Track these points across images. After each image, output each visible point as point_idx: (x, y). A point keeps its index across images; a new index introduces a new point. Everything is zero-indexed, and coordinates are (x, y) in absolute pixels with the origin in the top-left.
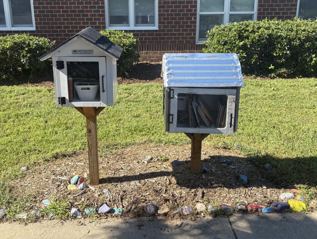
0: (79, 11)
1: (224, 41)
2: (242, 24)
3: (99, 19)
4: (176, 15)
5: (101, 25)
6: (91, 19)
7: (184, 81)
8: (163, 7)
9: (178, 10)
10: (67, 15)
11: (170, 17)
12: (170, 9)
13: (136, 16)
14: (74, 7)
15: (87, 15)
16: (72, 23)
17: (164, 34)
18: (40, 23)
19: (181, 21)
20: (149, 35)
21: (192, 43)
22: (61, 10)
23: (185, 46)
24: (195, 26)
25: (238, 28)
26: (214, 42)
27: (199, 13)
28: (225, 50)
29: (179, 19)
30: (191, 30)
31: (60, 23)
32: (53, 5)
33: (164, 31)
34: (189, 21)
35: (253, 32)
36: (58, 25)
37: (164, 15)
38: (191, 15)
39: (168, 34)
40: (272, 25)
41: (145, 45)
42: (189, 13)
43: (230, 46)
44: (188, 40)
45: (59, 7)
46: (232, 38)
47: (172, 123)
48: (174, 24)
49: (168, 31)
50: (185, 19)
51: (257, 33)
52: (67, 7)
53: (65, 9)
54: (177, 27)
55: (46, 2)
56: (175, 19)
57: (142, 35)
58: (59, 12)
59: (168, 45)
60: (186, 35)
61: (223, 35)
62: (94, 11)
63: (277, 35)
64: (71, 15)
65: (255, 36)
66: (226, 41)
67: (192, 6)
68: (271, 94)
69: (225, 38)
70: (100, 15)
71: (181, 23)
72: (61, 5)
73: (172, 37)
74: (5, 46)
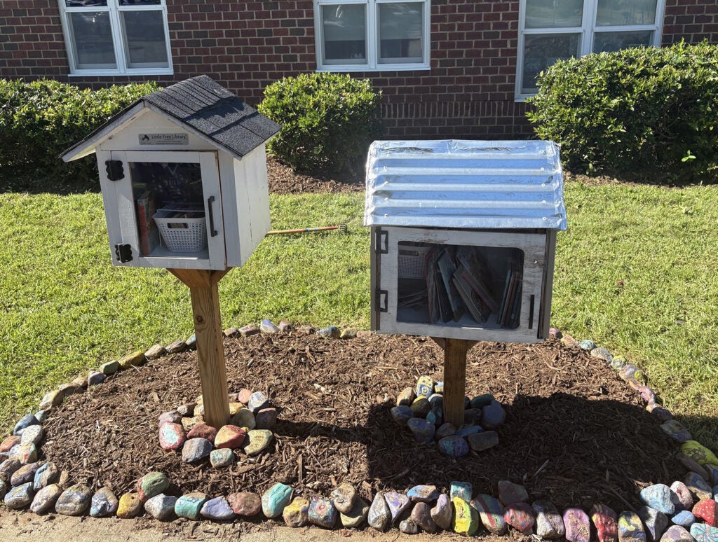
0: (260, 33)
1: (574, 97)
2: (620, 56)
3: (302, 50)
4: (470, 36)
5: (307, 63)
6: (286, 50)
7: (412, 211)
8: (442, 19)
9: (474, 25)
10: (237, 42)
11: (456, 41)
12: (456, 23)
13: (381, 41)
14: (251, 24)
15: (277, 41)
16: (246, 59)
17: (443, 81)
18: (182, 60)
19: (482, 50)
20: (409, 82)
21: (506, 99)
22: (224, 31)
23: (489, 107)
24: (514, 62)
25: (607, 66)
26: (551, 98)
27: (523, 31)
28: (576, 117)
29: (478, 45)
30: (504, 71)
31: (222, 59)
32: (207, 21)
33: (442, 72)
34: (500, 49)
35: (645, 74)
36: (218, 63)
37: (444, 36)
38: (505, 35)
39: (451, 81)
40: (694, 57)
41: (399, 105)
42: (500, 31)
43: (588, 108)
44: (497, 92)
45: (220, 25)
46: (593, 90)
47: (386, 310)
48: (466, 56)
49: (451, 72)
50: (490, 44)
51: (653, 78)
52: (236, 25)
53: (231, 29)
54: (473, 63)
55: (192, 15)
56: (468, 45)
57: (393, 82)
58: (220, 34)
59: (451, 104)
60: (492, 82)
61: (572, 83)
62: (293, 32)
63: (705, 81)
64: (245, 42)
65: (649, 83)
66: (578, 96)
67: (506, 17)
68: (678, 223)
69: (577, 90)
70: (303, 41)
71: (482, 54)
72: (223, 21)
73: (460, 85)
74: (104, 110)
